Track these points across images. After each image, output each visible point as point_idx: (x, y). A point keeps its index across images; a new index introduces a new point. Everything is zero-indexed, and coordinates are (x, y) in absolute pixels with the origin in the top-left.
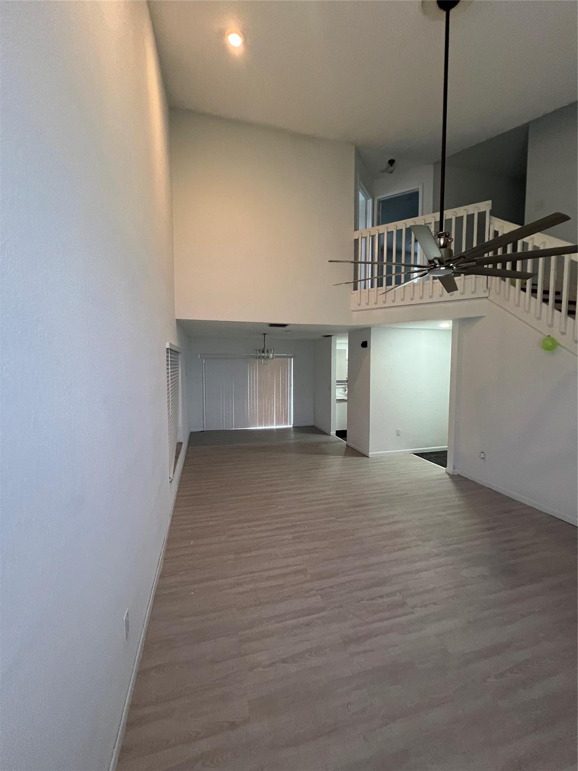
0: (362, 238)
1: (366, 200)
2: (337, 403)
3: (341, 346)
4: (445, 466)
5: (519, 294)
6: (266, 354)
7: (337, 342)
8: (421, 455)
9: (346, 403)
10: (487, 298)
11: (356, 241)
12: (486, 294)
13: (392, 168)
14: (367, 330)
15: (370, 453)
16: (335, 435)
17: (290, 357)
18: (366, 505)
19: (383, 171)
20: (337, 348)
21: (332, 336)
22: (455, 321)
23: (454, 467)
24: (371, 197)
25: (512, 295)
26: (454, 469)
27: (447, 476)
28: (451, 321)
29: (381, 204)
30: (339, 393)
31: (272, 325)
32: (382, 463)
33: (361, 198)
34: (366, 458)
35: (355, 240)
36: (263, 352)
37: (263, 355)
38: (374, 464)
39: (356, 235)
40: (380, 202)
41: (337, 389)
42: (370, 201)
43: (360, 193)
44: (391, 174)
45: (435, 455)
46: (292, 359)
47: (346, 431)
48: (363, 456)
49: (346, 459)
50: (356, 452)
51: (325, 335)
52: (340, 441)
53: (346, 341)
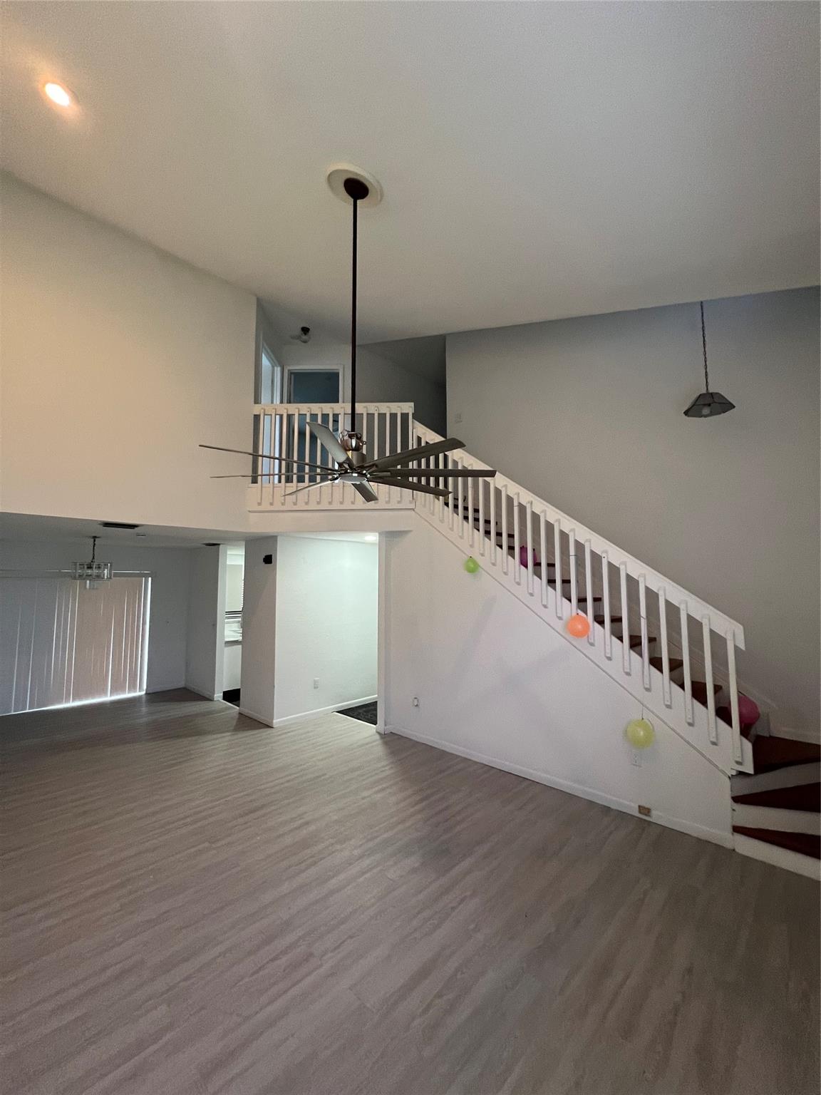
0: (265, 415)
1: (273, 367)
2: (226, 646)
3: (234, 560)
4: (375, 723)
5: (443, 509)
6: (95, 571)
7: (229, 552)
8: (347, 712)
9: (240, 646)
10: (413, 510)
11: (257, 418)
12: (412, 506)
13: (304, 337)
14: (272, 539)
15: (274, 721)
16: (221, 699)
17: (146, 576)
18: (263, 807)
19: (293, 337)
20: (228, 563)
21: (219, 544)
22: (380, 534)
23: (385, 722)
24: (281, 366)
25: (436, 510)
26: (386, 725)
27: (378, 737)
28: (377, 534)
29: (293, 376)
30: (230, 630)
31: (107, 525)
32: (292, 734)
33: (265, 362)
34: (269, 729)
35: (255, 415)
36: (90, 567)
37: (89, 571)
38: (279, 738)
39: (257, 409)
40: (291, 373)
41: (226, 625)
42: (278, 370)
43: (263, 355)
44: (303, 344)
45: (364, 709)
46: (150, 579)
47: (239, 689)
48: (264, 728)
49: (236, 737)
50: (254, 723)
51: (208, 542)
52: (230, 708)
53: (242, 552)
